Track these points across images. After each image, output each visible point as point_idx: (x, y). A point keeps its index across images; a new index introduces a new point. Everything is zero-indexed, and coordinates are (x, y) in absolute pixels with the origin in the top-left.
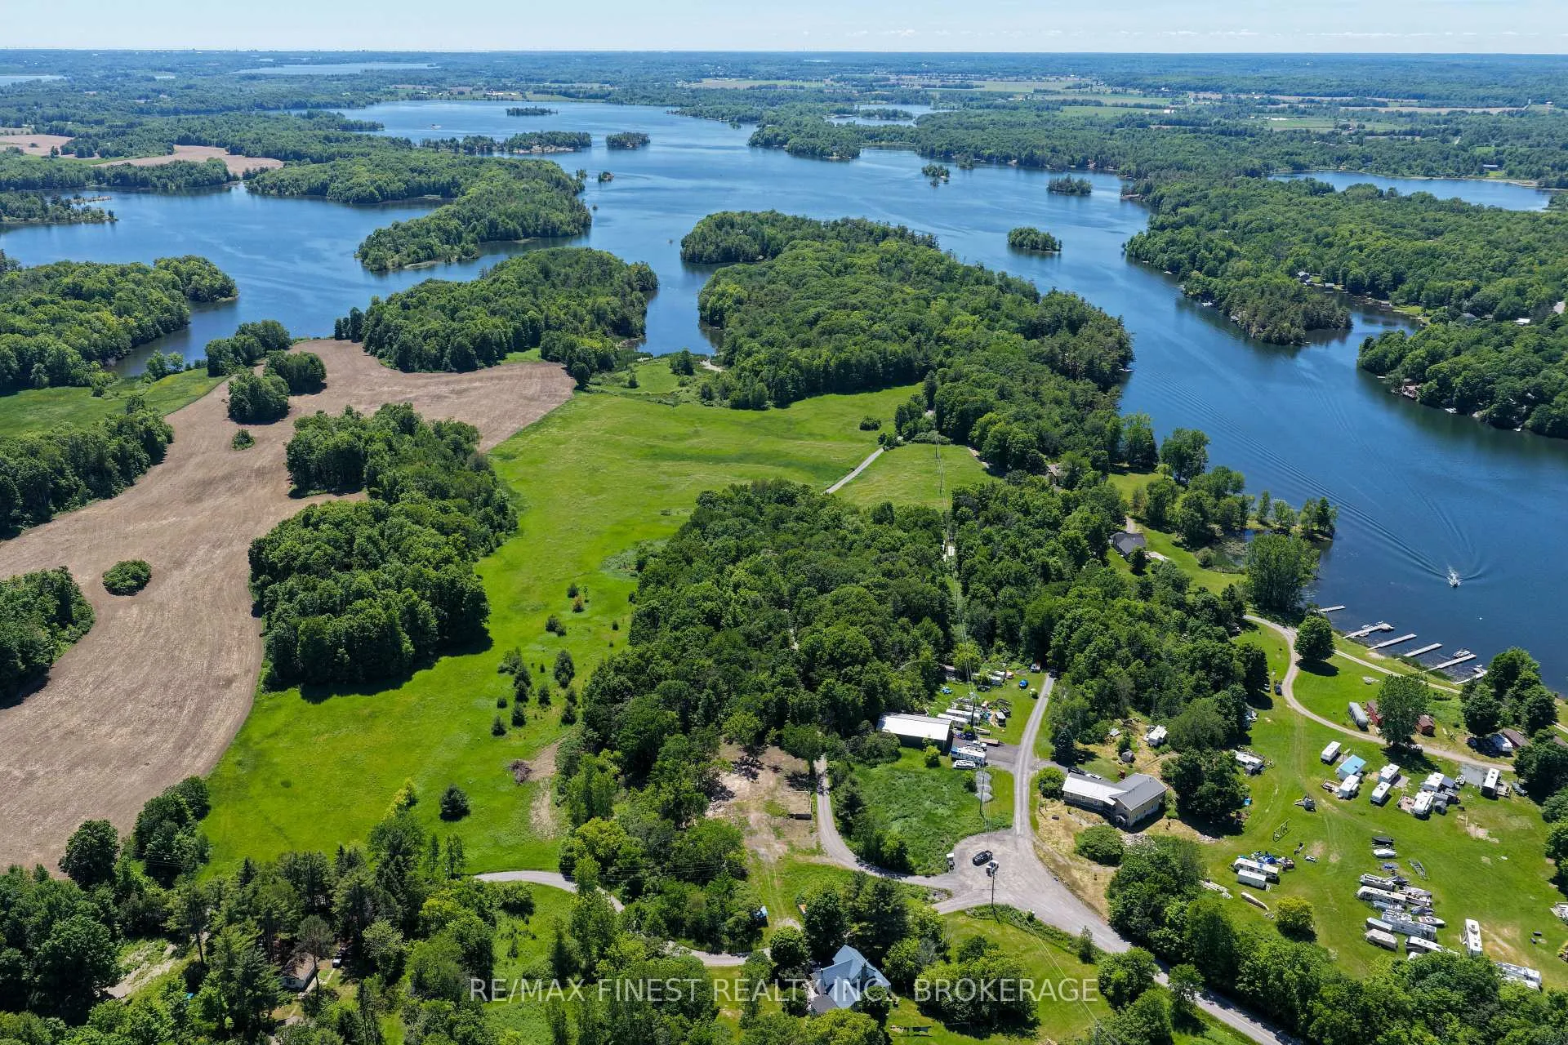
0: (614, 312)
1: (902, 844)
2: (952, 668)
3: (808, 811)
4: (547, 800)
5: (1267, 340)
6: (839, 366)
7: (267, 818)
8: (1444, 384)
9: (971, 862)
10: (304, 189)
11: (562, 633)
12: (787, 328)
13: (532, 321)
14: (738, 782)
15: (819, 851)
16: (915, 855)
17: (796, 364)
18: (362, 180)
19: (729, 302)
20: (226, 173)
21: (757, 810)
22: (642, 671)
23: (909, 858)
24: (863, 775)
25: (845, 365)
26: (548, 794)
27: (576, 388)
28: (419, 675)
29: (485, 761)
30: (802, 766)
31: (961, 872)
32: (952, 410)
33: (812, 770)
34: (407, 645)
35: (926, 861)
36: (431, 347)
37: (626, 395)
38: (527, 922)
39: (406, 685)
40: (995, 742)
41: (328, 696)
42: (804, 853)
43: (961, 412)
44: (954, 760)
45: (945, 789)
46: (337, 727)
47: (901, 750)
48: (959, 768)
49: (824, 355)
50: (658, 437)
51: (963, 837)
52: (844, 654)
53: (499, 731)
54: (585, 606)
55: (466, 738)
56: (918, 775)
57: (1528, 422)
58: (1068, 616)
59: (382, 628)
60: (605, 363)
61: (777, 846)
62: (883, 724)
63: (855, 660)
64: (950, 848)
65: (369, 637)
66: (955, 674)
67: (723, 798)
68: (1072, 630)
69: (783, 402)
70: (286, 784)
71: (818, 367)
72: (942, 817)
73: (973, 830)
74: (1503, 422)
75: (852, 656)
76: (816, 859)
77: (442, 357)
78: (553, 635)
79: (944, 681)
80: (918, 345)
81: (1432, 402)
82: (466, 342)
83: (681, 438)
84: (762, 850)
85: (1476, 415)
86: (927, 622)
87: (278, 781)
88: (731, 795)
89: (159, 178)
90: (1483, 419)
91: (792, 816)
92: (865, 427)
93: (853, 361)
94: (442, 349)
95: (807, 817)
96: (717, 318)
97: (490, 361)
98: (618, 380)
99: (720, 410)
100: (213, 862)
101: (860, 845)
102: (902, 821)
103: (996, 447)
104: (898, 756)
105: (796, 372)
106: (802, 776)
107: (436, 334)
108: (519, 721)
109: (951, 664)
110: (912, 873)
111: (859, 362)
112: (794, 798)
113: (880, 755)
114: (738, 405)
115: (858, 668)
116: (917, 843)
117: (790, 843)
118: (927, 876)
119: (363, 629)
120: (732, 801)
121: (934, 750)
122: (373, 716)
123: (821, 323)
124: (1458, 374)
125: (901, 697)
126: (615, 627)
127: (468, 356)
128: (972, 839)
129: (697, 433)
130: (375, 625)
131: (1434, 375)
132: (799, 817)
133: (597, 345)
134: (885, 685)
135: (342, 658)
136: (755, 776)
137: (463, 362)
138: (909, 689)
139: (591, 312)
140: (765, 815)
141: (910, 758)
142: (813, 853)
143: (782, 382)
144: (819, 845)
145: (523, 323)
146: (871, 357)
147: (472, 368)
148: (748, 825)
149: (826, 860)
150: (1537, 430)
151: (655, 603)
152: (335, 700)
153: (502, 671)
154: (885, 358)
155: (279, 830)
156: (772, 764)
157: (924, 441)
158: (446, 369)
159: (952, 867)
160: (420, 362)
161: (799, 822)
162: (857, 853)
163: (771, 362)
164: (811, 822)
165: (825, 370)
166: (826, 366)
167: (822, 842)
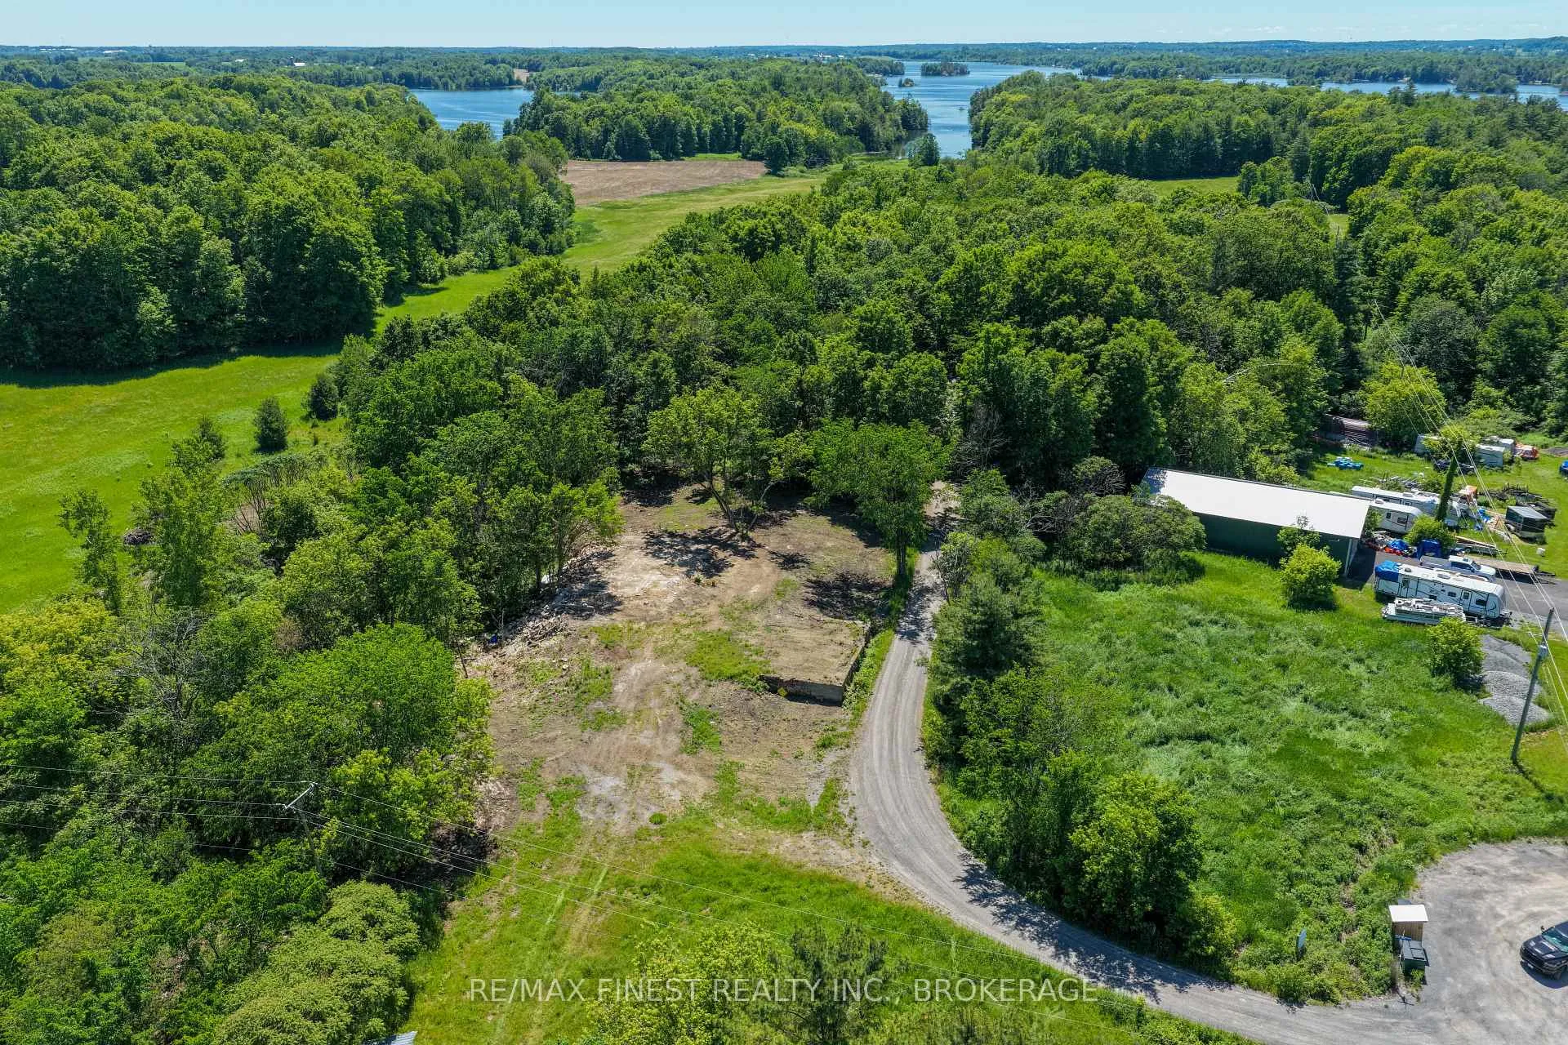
0: (852, 118)
1: (1176, 829)
2: (1362, 424)
3: (838, 676)
6: (1152, 140)
9: (1512, 962)
10: (578, 83)
13: (739, 117)
14: (655, 576)
16: (1231, 887)
17: (1086, 133)
18: (635, 70)
19: (1009, 110)
20: (509, 76)
21: (660, 653)
23: (1206, 897)
24: (1067, 602)
25: (1163, 137)
27: (765, 173)
30: (880, 565)
31: (1466, 1006)
32: (1340, 160)
33: (904, 577)
34: (153, 307)
35: (1284, 920)
36: (593, 130)
40: (1527, 569)
42: (765, 815)
44: (1384, 598)
45: (1356, 669)
47: (1205, 559)
48: (1403, 617)
51: (1452, 841)
52: (1058, 283)
56: (1260, 622)
61: (669, 775)
62: (1156, 486)
63: (1084, 303)
64: (1401, 883)
65: (55, 270)
66: (1371, 437)
67: (579, 612)
71: (1119, 142)
72: (1353, 754)
73: (1487, 820)
75: (1078, 290)
77: (606, 140)
79: (1338, 450)
80: (1283, 124)
82: (636, 122)
84: (606, 785)
86: (1303, 299)
88: (611, 605)
89: (440, 77)
91: (773, 684)
93: (1177, 131)
94: (606, 132)
95: (830, 697)
97: (670, 153)
101: (992, 811)
102: (1186, 750)
104: (1196, 571)
105: (1085, 144)
106: (867, 587)
107: (602, 113)
109: (1359, 416)
111: (1186, 134)
112: (804, 636)
113: (1135, 561)
115: (1096, 323)
116: (1244, 838)
117: (726, 775)
118: (1290, 996)
120: (598, 621)
121: (1322, 558)
125: (1217, 434)
127: (639, 141)
128: (1501, 857)
132: (800, 692)
133: (812, 132)
134: (1170, 378)
136: (714, 568)
137: (632, 149)
138: (1243, 416)
140: (677, 672)
141: (1237, 580)
142: (799, 819)
143: (1062, 153)
144: (832, 794)
145: (726, 119)
147: (643, 157)
148: (606, 693)
149: (839, 856)
154: (1228, 132)
156: (789, 549)
158: (608, 157)
159: (1414, 969)
160: (578, 148)
161: (794, 709)
162: (979, 845)
163: (1049, 133)
164: (838, 713)
165: (1132, 147)
166: (1132, 141)
167: (852, 785)
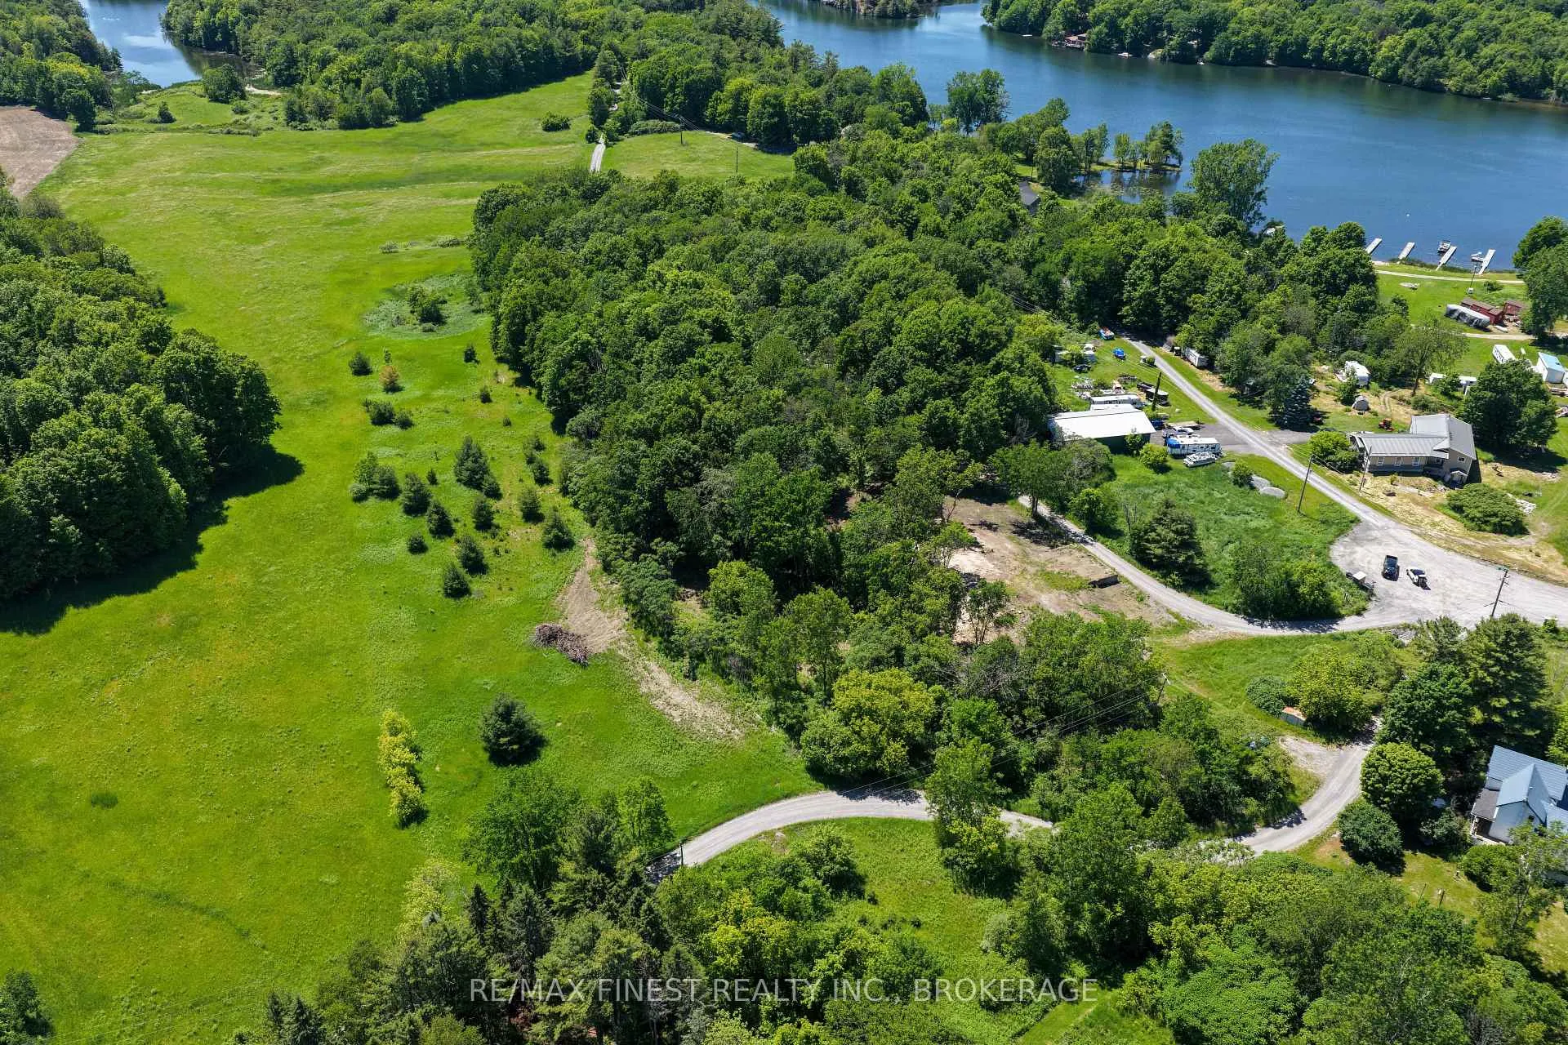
3: (1103, 572)
4: (664, 678)
5: (883, 15)
6: (467, 61)
7: (115, 884)
8: (1114, 30)
9: (1383, 579)
11: (406, 424)
12: (359, 26)
15: (1183, 626)
17: (410, 62)
19: (236, 12)
21: (1038, 589)
22: (694, 426)
25: (475, 58)
26: (653, 666)
27: (78, 130)
28: (209, 537)
29: (479, 645)
30: (1010, 512)
31: (1390, 596)
32: (672, 87)
33: (1032, 515)
34: (174, 488)
37: (165, 130)
38: (873, 900)
39: (199, 558)
41: (55, 613)
42: (1170, 632)
43: (688, 87)
44: (1178, 456)
45: (1218, 494)
46: (126, 664)
49: (439, 50)
50: (269, 170)
51: (1325, 548)
53: (457, 591)
54: (400, 382)
55: (406, 617)
57: (1208, 55)
58: (1142, 253)
59: (127, 461)
60: (102, 97)
62: (1059, 430)
65: (108, 483)
68: (1157, 271)
69: (411, 114)
70: (106, 801)
71: (439, 66)
72: (1267, 530)
73: (1320, 536)
74: (1184, 58)
76: (1194, 637)
78: (392, 430)
81: (1101, 49)
83: (307, 167)
85: (1151, 56)
87: (79, 801)
90: (1163, 58)
91: (1094, 584)
92: (551, 127)
95: (1110, 581)
96: (219, 37)
98: (140, 116)
99: (326, 133)
100: (59, 1025)
103: (772, 116)
104: (1109, 469)
105: (415, 72)
106: (1030, 526)
108: (475, 564)
110: (1341, 617)
112: (1065, 559)
114: (348, 124)
119: (93, 470)
121: (1162, 448)
122: (184, 626)
123: (402, 18)
124: (1126, 15)
126: (486, 399)
129: (323, 161)
130: (117, 458)
131: (1098, 20)
132: (1102, 584)
135: (63, 537)
136: (973, 543)
139: (28, 38)
140: (1058, 594)
141: (1129, 467)
142: (1181, 628)
143: (402, 87)
144: (1177, 616)
146: (508, 46)
149: (1209, 634)
150: (1218, 61)
151: (585, 337)
152: (74, 618)
153: (360, 498)
154: (523, 48)
155: (164, 898)
156: (973, 520)
157: (645, 132)
162: (1236, 611)
164: (1123, 586)
165: (450, 69)
166: (449, 63)
167: (1175, 610)
